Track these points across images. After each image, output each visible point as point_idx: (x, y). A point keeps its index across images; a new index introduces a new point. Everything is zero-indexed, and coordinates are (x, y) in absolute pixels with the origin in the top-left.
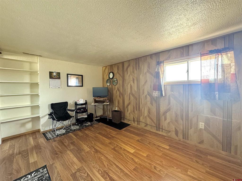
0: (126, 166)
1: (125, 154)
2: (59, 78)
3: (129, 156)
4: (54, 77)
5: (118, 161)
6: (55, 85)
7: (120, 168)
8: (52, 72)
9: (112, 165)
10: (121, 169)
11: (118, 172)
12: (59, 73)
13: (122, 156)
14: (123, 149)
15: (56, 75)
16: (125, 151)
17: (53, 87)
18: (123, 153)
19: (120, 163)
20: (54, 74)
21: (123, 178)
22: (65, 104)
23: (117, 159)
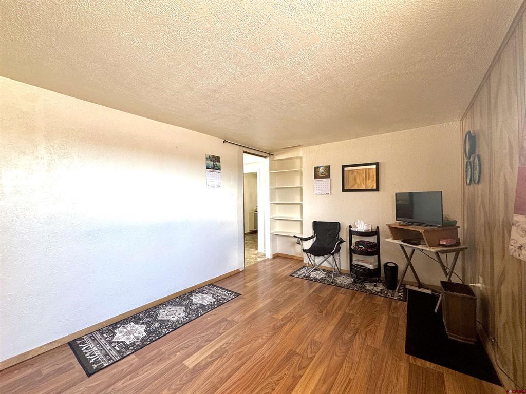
0: (237, 386)
1: (278, 380)
2: (328, 176)
3: (273, 390)
4: (321, 176)
5: (252, 368)
6: (322, 190)
7: (233, 374)
8: (318, 167)
9: (240, 360)
10: (229, 376)
11: (220, 373)
12: (329, 167)
13: (268, 373)
14: (298, 373)
15: (323, 171)
16: (291, 380)
17: (318, 194)
18: (281, 374)
19: (246, 373)
20: (321, 170)
21: (206, 383)
22: (336, 226)
23: (260, 366)
